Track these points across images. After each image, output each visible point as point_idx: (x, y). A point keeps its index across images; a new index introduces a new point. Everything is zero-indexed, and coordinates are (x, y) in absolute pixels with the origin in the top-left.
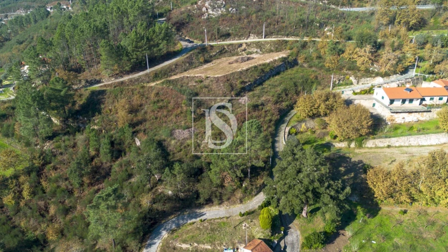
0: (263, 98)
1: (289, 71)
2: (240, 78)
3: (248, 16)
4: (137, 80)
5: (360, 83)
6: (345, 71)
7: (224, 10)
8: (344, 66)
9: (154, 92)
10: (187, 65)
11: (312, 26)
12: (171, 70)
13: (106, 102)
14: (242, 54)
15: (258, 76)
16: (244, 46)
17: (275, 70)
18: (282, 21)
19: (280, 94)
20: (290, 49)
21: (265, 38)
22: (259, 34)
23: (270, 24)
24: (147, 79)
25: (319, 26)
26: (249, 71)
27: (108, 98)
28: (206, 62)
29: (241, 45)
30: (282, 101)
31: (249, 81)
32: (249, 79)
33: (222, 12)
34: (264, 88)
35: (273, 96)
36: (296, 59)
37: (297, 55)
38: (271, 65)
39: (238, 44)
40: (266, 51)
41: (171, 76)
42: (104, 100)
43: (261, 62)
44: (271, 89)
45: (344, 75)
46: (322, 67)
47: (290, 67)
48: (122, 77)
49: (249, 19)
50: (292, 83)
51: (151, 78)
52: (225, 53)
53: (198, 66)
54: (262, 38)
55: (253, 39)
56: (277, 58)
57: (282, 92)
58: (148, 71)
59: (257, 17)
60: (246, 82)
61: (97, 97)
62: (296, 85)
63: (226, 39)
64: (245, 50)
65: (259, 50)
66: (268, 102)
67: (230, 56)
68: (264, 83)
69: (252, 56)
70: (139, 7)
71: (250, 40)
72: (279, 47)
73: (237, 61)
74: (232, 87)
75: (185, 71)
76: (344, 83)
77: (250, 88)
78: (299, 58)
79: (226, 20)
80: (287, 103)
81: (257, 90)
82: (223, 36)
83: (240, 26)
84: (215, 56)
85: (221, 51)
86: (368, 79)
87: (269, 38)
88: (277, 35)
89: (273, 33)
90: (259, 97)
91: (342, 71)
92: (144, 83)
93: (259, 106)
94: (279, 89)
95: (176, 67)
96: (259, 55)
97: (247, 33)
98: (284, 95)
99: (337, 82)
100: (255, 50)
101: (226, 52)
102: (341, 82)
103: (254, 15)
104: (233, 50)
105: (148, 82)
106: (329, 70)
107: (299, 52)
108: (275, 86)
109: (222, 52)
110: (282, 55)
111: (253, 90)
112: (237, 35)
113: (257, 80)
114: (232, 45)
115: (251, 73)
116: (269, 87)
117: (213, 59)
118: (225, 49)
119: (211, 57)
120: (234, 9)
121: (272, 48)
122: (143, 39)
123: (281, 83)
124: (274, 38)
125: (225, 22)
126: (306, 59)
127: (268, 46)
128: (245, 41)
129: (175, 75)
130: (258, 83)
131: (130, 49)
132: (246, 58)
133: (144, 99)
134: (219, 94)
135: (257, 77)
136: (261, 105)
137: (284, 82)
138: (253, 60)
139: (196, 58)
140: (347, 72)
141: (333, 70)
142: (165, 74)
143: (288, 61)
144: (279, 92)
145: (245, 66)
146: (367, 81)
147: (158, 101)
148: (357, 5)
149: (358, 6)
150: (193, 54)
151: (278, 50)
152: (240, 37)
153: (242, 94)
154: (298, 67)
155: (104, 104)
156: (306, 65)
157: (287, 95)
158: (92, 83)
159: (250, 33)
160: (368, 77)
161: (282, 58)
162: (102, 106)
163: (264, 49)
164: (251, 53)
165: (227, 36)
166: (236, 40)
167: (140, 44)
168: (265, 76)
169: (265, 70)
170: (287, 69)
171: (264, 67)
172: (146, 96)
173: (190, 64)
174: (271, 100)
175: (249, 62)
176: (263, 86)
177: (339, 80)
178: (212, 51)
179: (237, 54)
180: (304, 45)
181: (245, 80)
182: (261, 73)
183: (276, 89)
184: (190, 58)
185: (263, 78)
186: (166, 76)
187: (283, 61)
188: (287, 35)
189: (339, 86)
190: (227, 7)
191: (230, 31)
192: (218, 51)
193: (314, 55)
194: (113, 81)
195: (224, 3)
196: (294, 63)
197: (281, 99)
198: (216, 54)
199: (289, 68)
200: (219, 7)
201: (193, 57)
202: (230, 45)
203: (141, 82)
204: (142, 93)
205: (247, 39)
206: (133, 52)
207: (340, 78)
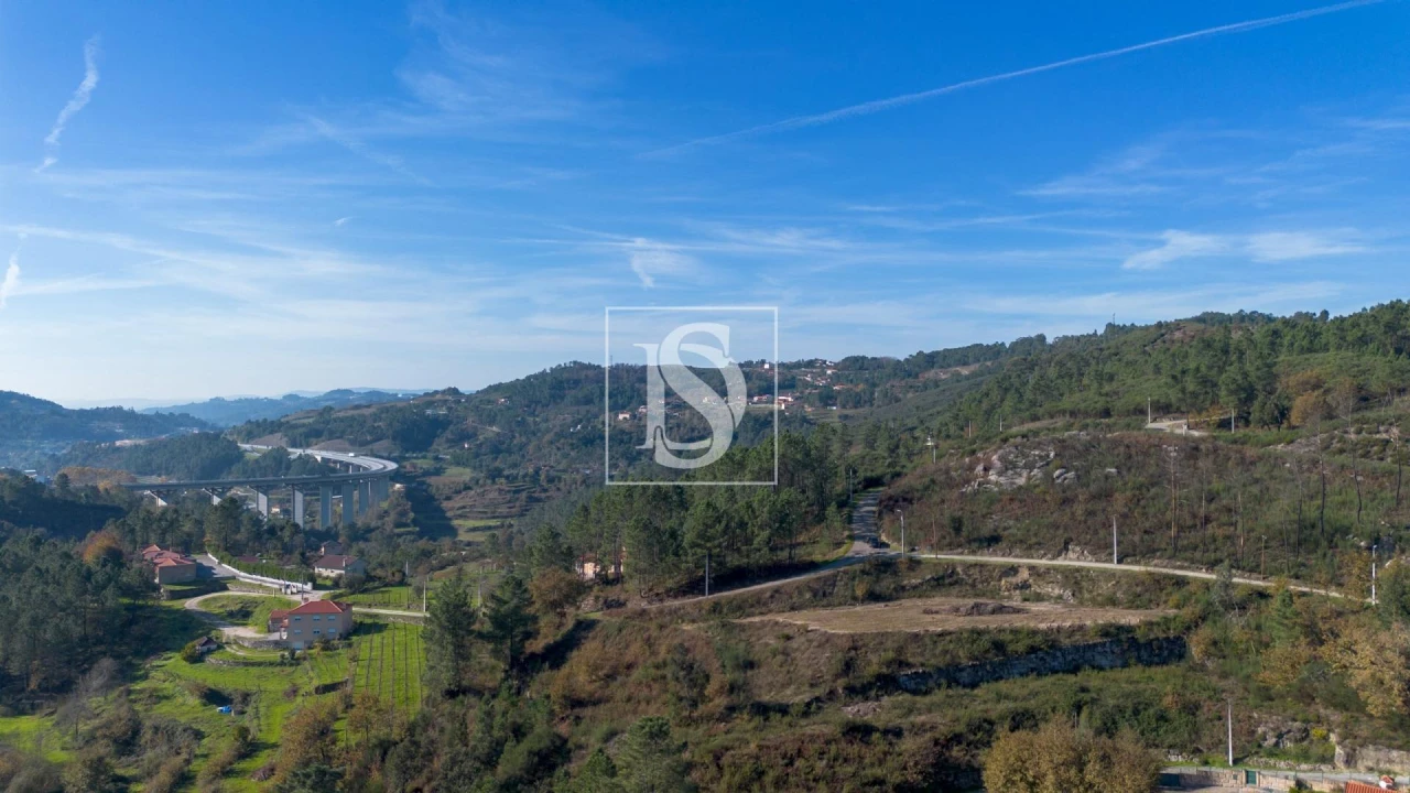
2: (901, 649)
4: (674, 612)
5: (1361, 765)
6: (1319, 709)
7: (1039, 475)
9: (675, 642)
10: (808, 595)
12: (758, 602)
15: (970, 658)
16: (1024, 574)
17: (1059, 658)
18: (1226, 519)
20: (1176, 606)
21: (1118, 561)
22: (1100, 548)
24: (696, 614)
25: (1370, 550)
26: (948, 638)
27: (594, 638)
28: (873, 597)
29: (1014, 570)
32: (929, 660)
33: (1028, 478)
34: (963, 696)
35: (959, 720)
36: (1178, 638)
39: (1002, 566)
40: (1093, 600)
41: (753, 615)
44: (983, 702)
45: (1308, 721)
46: (1248, 681)
47: (1145, 661)
48: (660, 600)
49: (1101, 504)
51: (704, 612)
52: (951, 584)
53: (840, 604)
54: (1112, 561)
55: (1071, 559)
57: (1005, 717)
58: (709, 596)
59: (1133, 500)
60: (909, 665)
64: (1025, 586)
65: (1068, 593)
66: (924, 730)
68: (984, 685)
69: (1028, 605)
71: (1060, 562)
72: (1147, 595)
73: (956, 610)
74: (848, 666)
75: (793, 609)
77: (921, 685)
78: (1194, 639)
79: (1021, 501)
81: (933, 697)
84: (915, 587)
85: (943, 578)
86: (1394, 754)
87: (1136, 562)
88: (1173, 558)
89: (1158, 551)
90: (911, 712)
91: (1308, 707)
93: (878, 731)
94: (1004, 708)
95: (772, 597)
96: (1054, 605)
97: (1061, 535)
99: (1271, 740)
100: (1057, 591)
101: (956, 582)
102: (1289, 745)
104: (982, 582)
107: (1204, 618)
108: (1007, 697)
109: (945, 580)
112: (1024, 542)
113: (962, 670)
114: (982, 566)
115: (951, 646)
116: (985, 697)
117: (906, 594)
118: (958, 574)
119: (903, 588)
120: (1071, 474)
121: (1118, 594)
124: (1156, 566)
125: (1015, 506)
126: (1215, 643)
127: (1106, 588)
128: (1039, 561)
129: (762, 614)
132: (993, 608)
133: (647, 653)
135: (964, 661)
136: (888, 731)
138: (1011, 616)
139: (846, 584)
140: (1328, 711)
142: (740, 608)
143: (1134, 640)
144: (996, 714)
146: (1391, 761)
150: (845, 572)
151: (1134, 603)
152: (1030, 547)
154: (1184, 666)
156: (1212, 666)
158: (607, 605)
159: (1066, 543)
160: (1390, 747)
161: (1109, 624)
162: (573, 654)
163: (1091, 592)
164: (1039, 598)
165: (992, 541)
166: (1016, 556)
167: (711, 532)
169: (1011, 648)
170: (1125, 664)
172: (654, 647)
173: (822, 596)
174: (942, 728)
175: (987, 617)
176: (974, 691)
177: (1280, 736)
178: (912, 574)
181: (911, 660)
182: (987, 651)
183: (993, 706)
184: (832, 581)
185: (989, 668)
186: (738, 614)
187: (1108, 635)
188: (1212, 565)
190: (1051, 466)
191: (1010, 531)
192: (929, 577)
195: (1052, 455)
196: (1169, 652)
198: (922, 584)
199: (1133, 661)
200: (1030, 466)
201: (841, 580)
202: (975, 565)
203: (679, 618)
204: (652, 641)
205: (1053, 558)
206: (692, 547)
207: (1284, 730)
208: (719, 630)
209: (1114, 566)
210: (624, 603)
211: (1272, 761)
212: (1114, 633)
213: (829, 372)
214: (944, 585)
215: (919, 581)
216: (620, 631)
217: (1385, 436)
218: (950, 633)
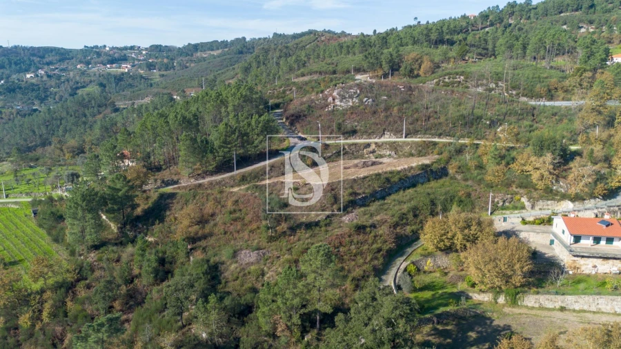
0: (378, 218)
1: (433, 184)
2: (352, 187)
3: (387, 109)
4: (219, 183)
5: (537, 208)
6: (515, 189)
7: (357, 101)
8: (514, 182)
9: (234, 199)
11: (478, 124)
12: (265, 173)
13: (173, 208)
14: (369, 157)
15: (379, 187)
16: (373, 146)
17: (408, 181)
18: (435, 116)
19: (404, 214)
20: (438, 154)
21: (406, 137)
22: (398, 132)
23: (417, 120)
24: (232, 183)
25: (490, 125)
26: (367, 179)
27: (177, 203)
29: (368, 145)
30: (407, 224)
31: (364, 193)
32: (363, 191)
33: (353, 103)
34: (385, 204)
35: (393, 216)
36: (445, 167)
37: (447, 163)
38: (401, 174)
39: (364, 144)
40: (404, 155)
41: (263, 180)
42: (171, 205)
43: (389, 169)
44: (394, 206)
45: (512, 194)
46: (480, 181)
47: (435, 178)
48: (203, 178)
49: (389, 113)
50: (428, 200)
51: (236, 181)
52: (344, 154)
54: (402, 137)
55: (388, 138)
56: (414, 165)
57: (409, 211)
58: (236, 172)
59: (399, 110)
60: (359, 194)
61: (165, 201)
62: (433, 203)
63: (349, 136)
64: (373, 152)
65: (393, 153)
66: (383, 223)
67: (351, 159)
68: (387, 198)
69: (381, 160)
70: (242, 95)
71: (383, 140)
72: (424, 151)
73: (356, 166)
76: (511, 206)
77: (364, 202)
78: (450, 167)
79: (356, 113)
80: (413, 227)
81: (373, 207)
82: (347, 133)
83: (373, 120)
86: (549, 202)
87: (412, 137)
88: (425, 134)
89: (418, 131)
90: (372, 215)
91: (510, 189)
92: (226, 187)
93: (367, 227)
94: (405, 207)
96: (392, 159)
97: (381, 130)
98: (410, 216)
99: (501, 204)
100: (388, 153)
101: (346, 153)
102: (507, 204)
103: (395, 108)
104: (356, 152)
105: (232, 187)
106: (491, 186)
107: (451, 158)
108: (402, 202)
110: (426, 161)
111: (368, 206)
112: (366, 132)
113: (377, 193)
114: (355, 144)
115: (370, 183)
116: (393, 204)
118: (346, 149)
120: (370, 100)
121: (413, 151)
122: (234, 134)
123: (413, 199)
124: (419, 138)
125: (354, 116)
126: (459, 168)
127: (407, 149)
128: (376, 140)
130: (379, 197)
131: (217, 143)
132: (370, 163)
133: (219, 206)
135: (377, 189)
136: (371, 226)
137: (416, 197)
138: (380, 166)
140: (518, 190)
141: (497, 186)
142: (255, 177)
143: (431, 170)
144: (405, 211)
145: (363, 173)
146: (548, 205)
147: (235, 211)
148: (561, 98)
149: (563, 99)
151: (420, 154)
152: (370, 134)
153: (350, 209)
154: (447, 179)
155: (170, 210)
156: (459, 177)
157: (415, 216)
158: (167, 184)
159: (384, 131)
160: (548, 200)
161: (423, 165)
162: (168, 213)
163: (401, 151)
164: (381, 156)
165: (353, 132)
166: (365, 139)
168: (389, 188)
169: (392, 180)
170: (429, 181)
171: (390, 175)
172: (222, 203)
174: (389, 220)
175: (373, 167)
176: (386, 201)
177: (504, 202)
179: (362, 157)
180: (460, 151)
181: (358, 192)
182: (384, 183)
183: (401, 207)
185: (387, 190)
186: (256, 180)
187: (423, 169)
188: (440, 135)
189: (502, 209)
190: (360, 97)
191: (358, 128)
193: (472, 164)
194: (193, 182)
195: (358, 92)
196: (443, 173)
197: (404, 221)
199: (431, 179)
200: (351, 97)
202: (353, 144)
203: (223, 186)
204: (218, 200)
205: (380, 138)
206: (220, 148)
207: (505, 199)
208: (254, 189)
209: (403, 139)
210: (178, 181)
211: (504, 212)
212: (425, 168)
213: (144, 52)
216: (194, 197)
217: (459, 80)
218: (367, 177)
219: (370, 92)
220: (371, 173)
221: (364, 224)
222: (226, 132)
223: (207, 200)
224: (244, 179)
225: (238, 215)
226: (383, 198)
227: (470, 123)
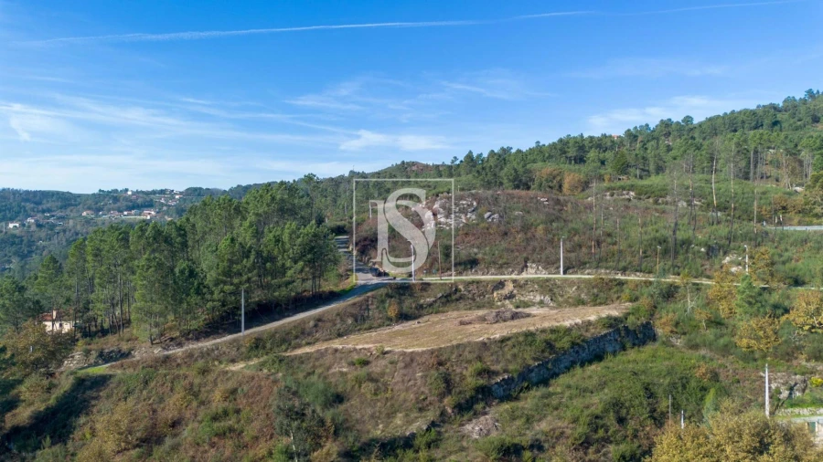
0: (544, 426)
1: (632, 354)
2: (480, 358)
3: (526, 228)
4: (205, 354)
6: (804, 363)
7: (474, 217)
8: (800, 348)
9: (230, 385)
10: (350, 321)
11: (687, 252)
12: (303, 333)
13: (95, 410)
14: (503, 306)
15: (535, 359)
16: (509, 287)
17: (587, 350)
18: (609, 240)
19: (597, 417)
20: (631, 301)
21: (565, 273)
22: (550, 263)
23: (580, 246)
24: (234, 353)
25: (708, 254)
26: (509, 343)
27: (108, 397)
28: (404, 317)
29: (501, 284)
30: (607, 440)
31: (506, 371)
32: (506, 366)
33: (467, 219)
34: (549, 395)
35: (575, 420)
36: (648, 323)
37: (652, 315)
38: (574, 333)
39: (493, 281)
40: (566, 302)
41: (299, 346)
42: (93, 402)
43: (546, 325)
44: (571, 398)
45: (803, 374)
46: (726, 350)
47: (634, 345)
48: (180, 345)
49: (529, 235)
50: (639, 386)
51: (243, 350)
52: (457, 300)
53: (380, 326)
54: (559, 273)
55: (531, 273)
56: (593, 318)
57: (606, 411)
58: (244, 333)
59: (547, 231)
60: (496, 373)
61: (84, 393)
62: (650, 393)
63: (465, 269)
64: (511, 296)
65: (547, 299)
66: (558, 438)
67: (470, 309)
68: (552, 381)
69: (527, 310)
71: (524, 276)
72: (602, 295)
73: (483, 319)
74: (448, 384)
75: (340, 335)
76: (807, 397)
77: (508, 391)
78: (657, 323)
79: (474, 235)
80: (623, 447)
81: (529, 401)
82: (460, 264)
83: (504, 245)
84: (430, 305)
85: (449, 295)
87: (576, 273)
88: (597, 267)
89: (585, 263)
90: (529, 420)
91: (795, 362)
92: (220, 362)
93: (524, 448)
94: (597, 402)
95: (316, 326)
96: (546, 309)
97: (520, 259)
98: (611, 420)
99: (785, 394)
100: (538, 298)
101: (461, 298)
102: (798, 394)
103: (541, 227)
104: (480, 296)
105: (233, 361)
106: (749, 357)
107: (655, 307)
108: (585, 390)
109: (451, 297)
110: (613, 311)
111: (517, 399)
112: (494, 263)
113: (531, 371)
114: (478, 282)
115: (515, 350)
116: (567, 394)
117: (425, 312)
118: (460, 291)
119: (421, 306)
120: (496, 216)
121: (583, 296)
122: (248, 257)
123: (605, 383)
124: (588, 274)
125: (471, 238)
126: (677, 324)
127: (572, 291)
128: (514, 276)
129: (308, 344)
130: (535, 380)
131: (211, 277)
132: (508, 315)
133: (195, 404)
134: (405, 401)
135: (531, 362)
136: (532, 447)
137: (613, 380)
138: (528, 320)
139: (378, 307)
140: (812, 364)
141: (764, 357)
142: (283, 341)
143: (626, 328)
144: (597, 409)
145: (498, 332)
147: (226, 413)
148: (796, 221)
149: (800, 223)
150: (373, 297)
151: (596, 301)
152: (501, 267)
153: (479, 407)
154: (657, 344)
155: (87, 414)
156: (679, 342)
157: (621, 421)
159: (526, 262)
161: (609, 317)
162: (82, 420)
163: (562, 296)
164: (527, 305)
165: (472, 263)
166: (492, 274)
167: (236, 268)
168: (556, 361)
169: (558, 345)
170: (624, 348)
171: (553, 337)
172: (203, 396)
173: (361, 321)
174: (568, 432)
175: (516, 322)
176: (551, 389)
177: (791, 389)
178: (425, 294)
179: (491, 304)
180: (670, 294)
181: (493, 368)
182: (543, 351)
183: (587, 401)
184: (365, 306)
185: (550, 366)
186: (284, 347)
187: (611, 326)
188: (624, 270)
189: (792, 406)
190: (480, 211)
191: (480, 256)
192: (440, 295)
193: (702, 316)
194: (157, 351)
195: (475, 203)
196: (644, 335)
197: (601, 433)
198: (435, 302)
199: (628, 345)
200: (463, 211)
201: (372, 304)
202: (472, 282)
203: (214, 360)
204: (196, 389)
205: (519, 274)
206: (216, 285)
207: (793, 383)
208: (276, 366)
209: (562, 276)
210: (129, 353)
211: (796, 410)
213: (177, 197)
214: (452, 301)
215: (433, 299)
216: (146, 383)
217: (627, 197)
218: (509, 339)
219: (494, 204)
220: (515, 331)
221: (516, 441)
222: (233, 253)
223: (172, 390)
224: (258, 345)
225: (231, 422)
226: (545, 382)
227: (672, 250)
